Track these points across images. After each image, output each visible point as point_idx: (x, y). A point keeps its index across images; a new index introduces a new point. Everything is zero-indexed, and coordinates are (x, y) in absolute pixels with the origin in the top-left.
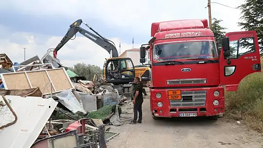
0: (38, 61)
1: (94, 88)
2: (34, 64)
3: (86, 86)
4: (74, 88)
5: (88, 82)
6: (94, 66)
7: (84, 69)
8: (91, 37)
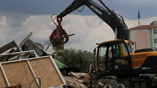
0: (15, 49)
1: (91, 82)
2: (11, 52)
3: (80, 81)
4: (65, 83)
5: (83, 74)
6: (86, 52)
7: (74, 57)
8: (97, 10)
